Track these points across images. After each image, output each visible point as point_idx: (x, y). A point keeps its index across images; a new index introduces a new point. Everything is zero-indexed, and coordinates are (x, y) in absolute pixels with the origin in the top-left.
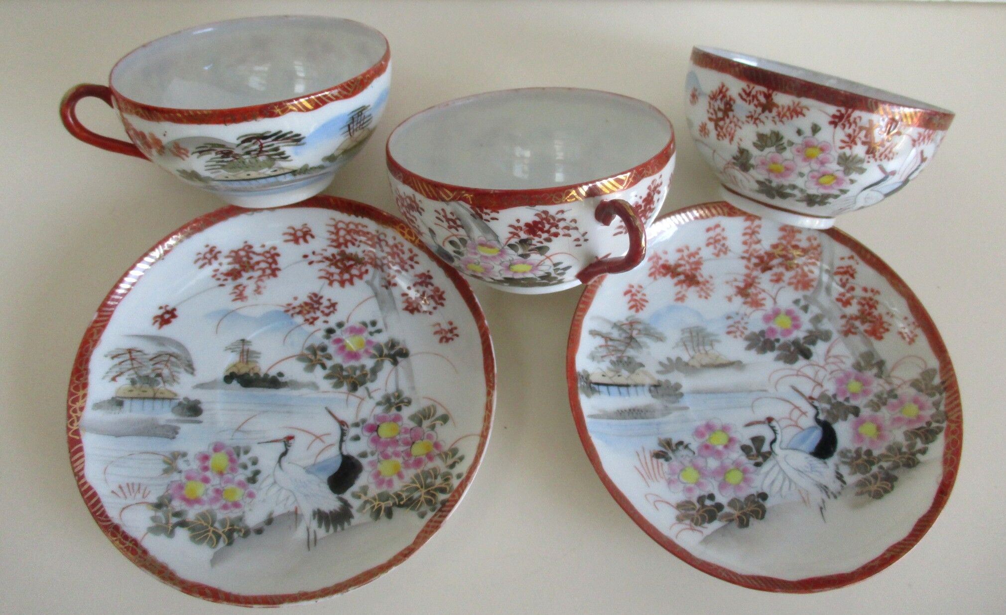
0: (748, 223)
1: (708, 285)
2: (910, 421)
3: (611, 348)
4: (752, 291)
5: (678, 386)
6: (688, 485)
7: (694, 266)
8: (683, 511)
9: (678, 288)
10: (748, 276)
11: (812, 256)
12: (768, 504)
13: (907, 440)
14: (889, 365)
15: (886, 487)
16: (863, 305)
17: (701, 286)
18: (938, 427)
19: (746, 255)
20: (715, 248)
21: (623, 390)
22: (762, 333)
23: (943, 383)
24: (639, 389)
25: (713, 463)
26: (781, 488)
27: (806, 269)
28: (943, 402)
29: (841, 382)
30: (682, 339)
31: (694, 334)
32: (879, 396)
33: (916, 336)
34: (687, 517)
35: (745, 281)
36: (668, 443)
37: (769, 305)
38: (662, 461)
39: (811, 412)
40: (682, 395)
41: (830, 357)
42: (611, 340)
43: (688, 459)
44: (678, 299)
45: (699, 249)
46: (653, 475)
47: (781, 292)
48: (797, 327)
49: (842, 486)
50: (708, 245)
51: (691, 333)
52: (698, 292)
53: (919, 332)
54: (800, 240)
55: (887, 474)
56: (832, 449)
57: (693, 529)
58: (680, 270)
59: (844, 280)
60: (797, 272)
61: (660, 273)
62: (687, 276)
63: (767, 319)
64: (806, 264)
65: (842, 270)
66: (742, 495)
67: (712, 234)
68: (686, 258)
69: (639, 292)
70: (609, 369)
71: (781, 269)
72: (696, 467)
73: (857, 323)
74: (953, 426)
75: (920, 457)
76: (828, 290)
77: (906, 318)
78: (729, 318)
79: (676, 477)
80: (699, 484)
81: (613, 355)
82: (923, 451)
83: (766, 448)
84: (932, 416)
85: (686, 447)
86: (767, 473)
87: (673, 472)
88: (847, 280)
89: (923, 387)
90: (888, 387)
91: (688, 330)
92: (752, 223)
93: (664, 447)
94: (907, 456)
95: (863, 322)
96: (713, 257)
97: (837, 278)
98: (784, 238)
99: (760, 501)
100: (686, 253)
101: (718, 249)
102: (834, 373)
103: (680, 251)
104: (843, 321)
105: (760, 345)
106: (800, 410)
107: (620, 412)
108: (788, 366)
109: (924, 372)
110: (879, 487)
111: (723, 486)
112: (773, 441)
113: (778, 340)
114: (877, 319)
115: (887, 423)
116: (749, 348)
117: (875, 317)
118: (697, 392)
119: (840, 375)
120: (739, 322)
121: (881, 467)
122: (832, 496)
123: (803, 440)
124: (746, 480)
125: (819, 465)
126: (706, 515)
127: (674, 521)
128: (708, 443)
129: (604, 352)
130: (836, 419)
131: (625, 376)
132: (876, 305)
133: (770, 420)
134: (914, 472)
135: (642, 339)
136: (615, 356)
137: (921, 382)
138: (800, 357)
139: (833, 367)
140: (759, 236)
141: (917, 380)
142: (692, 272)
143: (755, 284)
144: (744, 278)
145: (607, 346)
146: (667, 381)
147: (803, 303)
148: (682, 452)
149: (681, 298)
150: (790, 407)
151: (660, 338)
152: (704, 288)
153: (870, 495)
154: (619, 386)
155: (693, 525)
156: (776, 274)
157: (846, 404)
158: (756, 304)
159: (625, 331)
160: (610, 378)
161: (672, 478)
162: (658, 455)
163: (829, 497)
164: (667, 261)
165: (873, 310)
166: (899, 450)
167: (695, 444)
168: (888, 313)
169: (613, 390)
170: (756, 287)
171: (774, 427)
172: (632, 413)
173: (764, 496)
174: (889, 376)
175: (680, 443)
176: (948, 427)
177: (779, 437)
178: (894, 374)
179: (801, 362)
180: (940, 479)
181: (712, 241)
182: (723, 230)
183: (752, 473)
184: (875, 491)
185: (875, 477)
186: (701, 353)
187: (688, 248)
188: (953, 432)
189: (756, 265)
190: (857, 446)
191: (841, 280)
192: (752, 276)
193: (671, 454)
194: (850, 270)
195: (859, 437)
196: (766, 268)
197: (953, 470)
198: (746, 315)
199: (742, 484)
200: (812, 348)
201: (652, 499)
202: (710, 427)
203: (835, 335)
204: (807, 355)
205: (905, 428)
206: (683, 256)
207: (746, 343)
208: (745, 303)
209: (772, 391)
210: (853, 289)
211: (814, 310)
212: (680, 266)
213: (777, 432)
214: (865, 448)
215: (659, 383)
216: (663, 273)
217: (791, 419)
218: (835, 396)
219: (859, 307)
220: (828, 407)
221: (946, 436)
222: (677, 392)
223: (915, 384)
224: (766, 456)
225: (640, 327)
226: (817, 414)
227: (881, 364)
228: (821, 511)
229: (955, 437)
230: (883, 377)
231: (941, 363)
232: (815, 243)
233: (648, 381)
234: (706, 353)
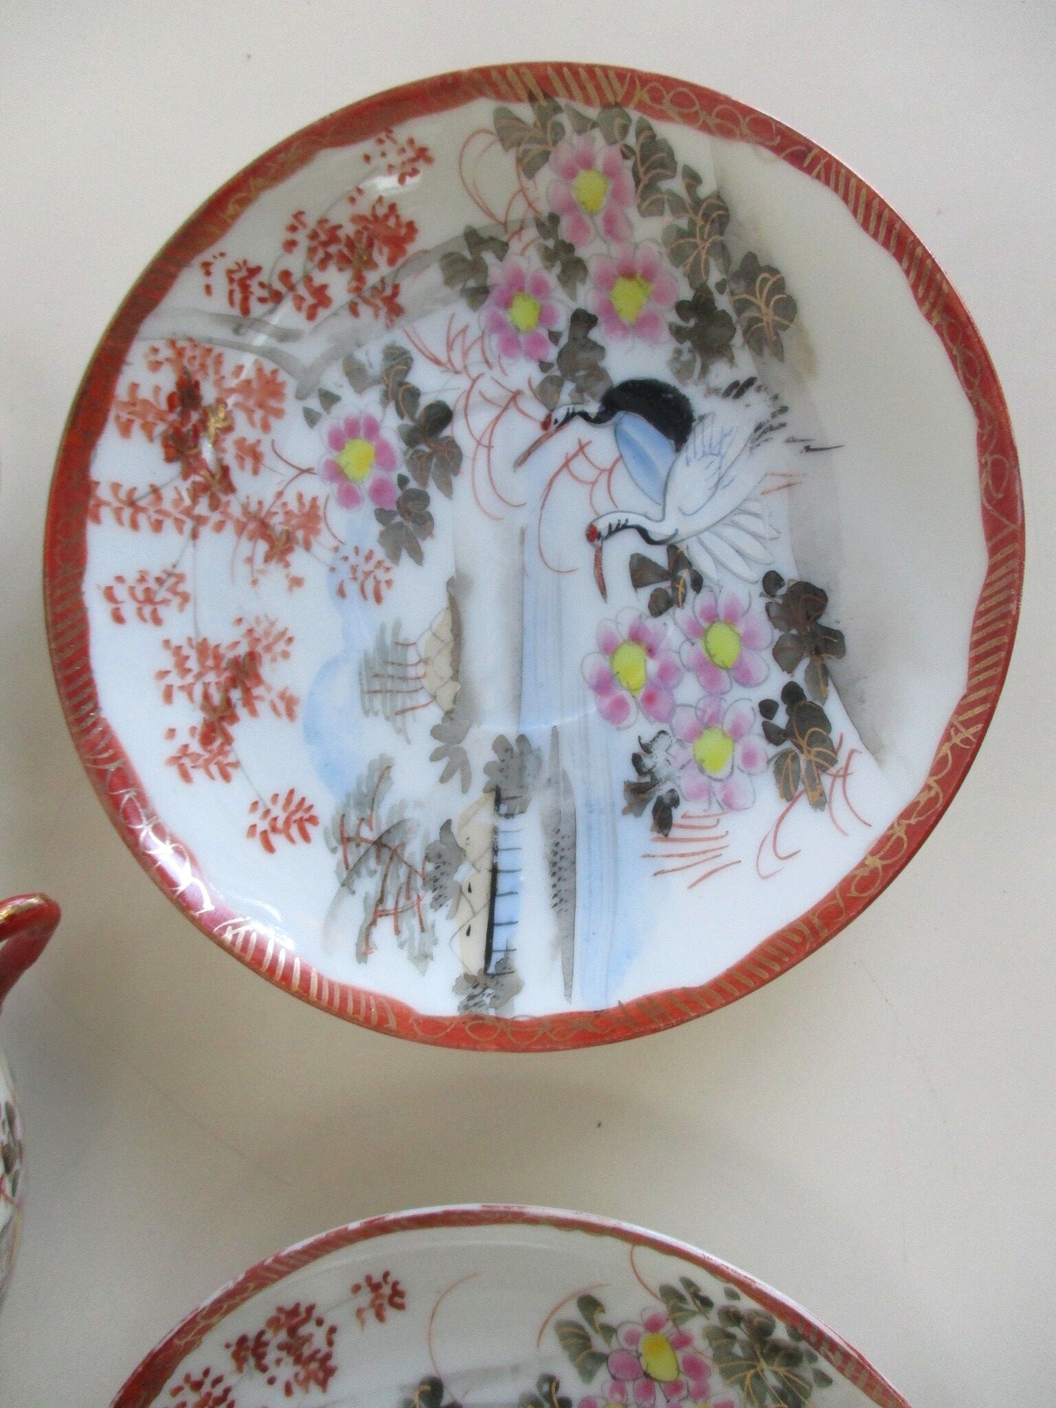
0: (106, 514)
1: (259, 632)
2: (617, 195)
3: (402, 902)
4: (278, 523)
5: (501, 745)
6: (738, 761)
7: (210, 663)
8: (801, 787)
9: (263, 707)
10: (241, 529)
11: (197, 363)
12: (790, 573)
13: (661, 213)
14: (480, 221)
15: (770, 284)
16: (328, 257)
17: (259, 649)
18: (638, 134)
19: (189, 525)
20: (165, 602)
21: (504, 884)
22: (382, 515)
23: (532, 98)
24: (503, 842)
25: (689, 690)
26: (756, 536)
27: (232, 383)
28: (580, 107)
29: (510, 345)
30: (387, 718)
31: (377, 685)
32: (549, 257)
33: (411, 142)
34: (814, 783)
35: (252, 538)
36: (638, 793)
37: (315, 488)
38: (677, 814)
39: (578, 428)
40: (522, 739)
41: (450, 360)
42: (381, 900)
43: (675, 749)
44: (291, 714)
45: (167, 643)
46: (714, 844)
47: (286, 454)
48: (372, 429)
49: (759, 389)
50: (157, 621)
51: (375, 692)
52: (274, 660)
53: (403, 132)
54: (157, 390)
55: (737, 276)
56: (670, 396)
57: (845, 775)
58: (217, 698)
59: (264, 293)
60: (236, 405)
61: (221, 752)
62: (234, 682)
63: (349, 497)
64: (219, 381)
65: (238, 296)
66: (768, 634)
67: (129, 609)
68: (189, 679)
69: (267, 812)
70: (451, 916)
71: (229, 442)
72: (695, 734)
73: (372, 278)
74: (642, 94)
75: (704, 191)
76: (285, 336)
77: (367, 158)
78: (341, 593)
79: (717, 786)
80: (736, 733)
81: (419, 898)
82: (693, 179)
83: (659, 556)
84: (611, 142)
85: (647, 748)
86: (718, 563)
87: (704, 792)
88: (262, 285)
89: (536, 148)
90: (531, 233)
91: (367, 697)
92: (107, 504)
93: (643, 803)
94: (700, 222)
95: (371, 264)
96: (189, 607)
97: (257, 309)
98: (148, 428)
99: (782, 591)
100: (174, 679)
101: (169, 596)
102: (491, 360)
103: (168, 696)
104: (365, 311)
105: (410, 525)
106: (575, 455)
107: (556, 900)
108: (466, 465)
109: (502, 140)
110: (767, 303)
111: (743, 676)
112: (643, 533)
113: (403, 481)
114: (365, 228)
115: (616, 251)
116: (417, 556)
117: (359, 233)
118: (517, 701)
119: (494, 342)
120: (354, 569)
121: (721, 287)
122: (782, 418)
123: (643, 459)
124: (732, 618)
125: (708, 431)
126: (810, 731)
127: (823, 816)
128: (640, 695)
129: (410, 923)
130: (598, 373)
131: (472, 875)
132: (327, 226)
133: (593, 534)
134: (741, 211)
135: (384, 816)
136: (421, 893)
137: (526, 152)
138: (446, 432)
139: (475, 355)
140: (143, 489)
141: (519, 160)
142: (226, 669)
143: (263, 514)
144: (244, 539)
145: (397, 913)
146: (488, 769)
147: (314, 403)
148: (657, 761)
149: (289, 705)
150: (564, 480)
151: (383, 771)
152: (264, 642)
153: (786, 328)
154: (493, 893)
155: (833, 770)
156: (240, 459)
157: (564, 340)
158: (311, 517)
159: (361, 860)
160: (474, 914)
161: (720, 797)
162: (663, 822)
163: (783, 425)
164: (193, 730)
165: (341, 234)
166: (681, 234)
167: (641, 727)
168: (352, 200)
169: (503, 909)
170: (271, 514)
171: (610, 526)
172: (560, 869)
173: (771, 581)
174: (505, 225)
175: (636, 760)
176: (641, 106)
177: (634, 520)
178: (500, 212)
179: (458, 430)
180: (768, 154)
181: (147, 610)
182: (120, 579)
183: (716, 601)
184: (775, 314)
185: (741, 306)
186: (425, 675)
187: (163, 674)
188: (657, 99)
189: (215, 505)
190: (665, 335)
191: (262, 300)
192: (244, 519)
193: (663, 790)
194: (237, 276)
195: (644, 326)
196: (223, 479)
197: (748, 119)
198: (336, 549)
199: (741, 629)
200: (425, 401)
201: (769, 862)
202: (604, 684)
203: (398, 337)
204: (441, 416)
205: (632, 213)
206: (182, 688)
207: (406, 560)
208: (307, 546)
209: (521, 518)
210: (286, 276)
211: (334, 379)
212: (206, 697)
213: (623, 522)
214: (674, 317)
215: (491, 790)
216: (222, 744)
217: (594, 483)
218: (544, 366)
219: (332, 269)
220: (569, 387)
221: (662, 116)
222: (516, 749)
223: (528, 167)
224: (678, 558)
225: (353, 819)
226: (585, 416)
227: (473, 238)
228: (815, 450)
229: (668, 98)
230: (505, 239)
231: (482, 93)
232: (166, 352)
233: (485, 816)
234: (425, 661)
